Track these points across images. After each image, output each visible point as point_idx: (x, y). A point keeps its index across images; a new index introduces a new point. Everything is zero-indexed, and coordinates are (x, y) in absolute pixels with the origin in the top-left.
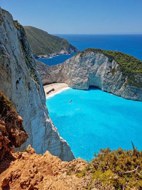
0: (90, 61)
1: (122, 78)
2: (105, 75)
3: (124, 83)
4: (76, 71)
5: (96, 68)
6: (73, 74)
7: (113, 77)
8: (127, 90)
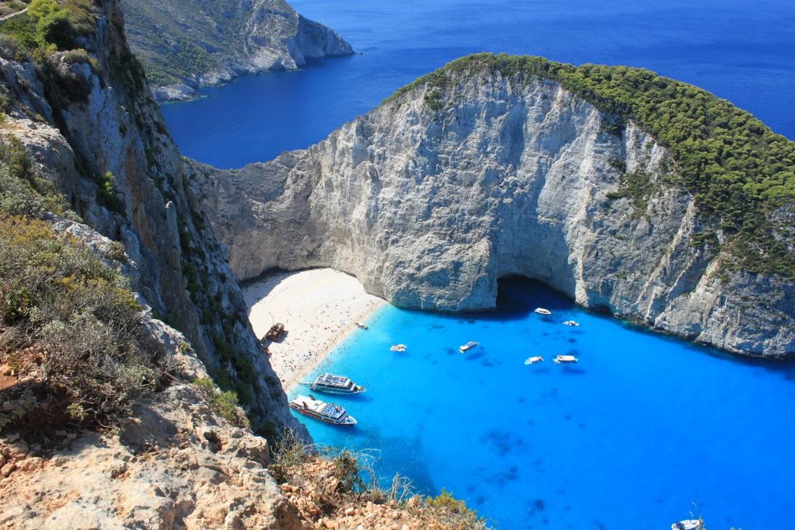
0: (494, 134)
1: (696, 229)
2: (590, 213)
3: (710, 260)
4: (409, 196)
5: (535, 168)
6: (388, 215)
7: (643, 225)
8: (738, 299)
